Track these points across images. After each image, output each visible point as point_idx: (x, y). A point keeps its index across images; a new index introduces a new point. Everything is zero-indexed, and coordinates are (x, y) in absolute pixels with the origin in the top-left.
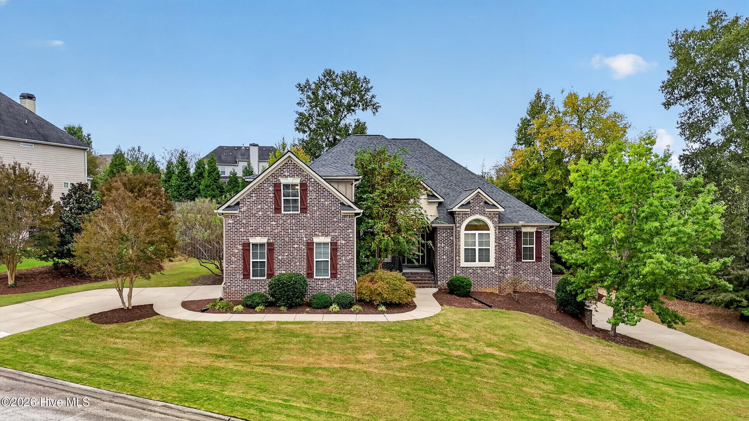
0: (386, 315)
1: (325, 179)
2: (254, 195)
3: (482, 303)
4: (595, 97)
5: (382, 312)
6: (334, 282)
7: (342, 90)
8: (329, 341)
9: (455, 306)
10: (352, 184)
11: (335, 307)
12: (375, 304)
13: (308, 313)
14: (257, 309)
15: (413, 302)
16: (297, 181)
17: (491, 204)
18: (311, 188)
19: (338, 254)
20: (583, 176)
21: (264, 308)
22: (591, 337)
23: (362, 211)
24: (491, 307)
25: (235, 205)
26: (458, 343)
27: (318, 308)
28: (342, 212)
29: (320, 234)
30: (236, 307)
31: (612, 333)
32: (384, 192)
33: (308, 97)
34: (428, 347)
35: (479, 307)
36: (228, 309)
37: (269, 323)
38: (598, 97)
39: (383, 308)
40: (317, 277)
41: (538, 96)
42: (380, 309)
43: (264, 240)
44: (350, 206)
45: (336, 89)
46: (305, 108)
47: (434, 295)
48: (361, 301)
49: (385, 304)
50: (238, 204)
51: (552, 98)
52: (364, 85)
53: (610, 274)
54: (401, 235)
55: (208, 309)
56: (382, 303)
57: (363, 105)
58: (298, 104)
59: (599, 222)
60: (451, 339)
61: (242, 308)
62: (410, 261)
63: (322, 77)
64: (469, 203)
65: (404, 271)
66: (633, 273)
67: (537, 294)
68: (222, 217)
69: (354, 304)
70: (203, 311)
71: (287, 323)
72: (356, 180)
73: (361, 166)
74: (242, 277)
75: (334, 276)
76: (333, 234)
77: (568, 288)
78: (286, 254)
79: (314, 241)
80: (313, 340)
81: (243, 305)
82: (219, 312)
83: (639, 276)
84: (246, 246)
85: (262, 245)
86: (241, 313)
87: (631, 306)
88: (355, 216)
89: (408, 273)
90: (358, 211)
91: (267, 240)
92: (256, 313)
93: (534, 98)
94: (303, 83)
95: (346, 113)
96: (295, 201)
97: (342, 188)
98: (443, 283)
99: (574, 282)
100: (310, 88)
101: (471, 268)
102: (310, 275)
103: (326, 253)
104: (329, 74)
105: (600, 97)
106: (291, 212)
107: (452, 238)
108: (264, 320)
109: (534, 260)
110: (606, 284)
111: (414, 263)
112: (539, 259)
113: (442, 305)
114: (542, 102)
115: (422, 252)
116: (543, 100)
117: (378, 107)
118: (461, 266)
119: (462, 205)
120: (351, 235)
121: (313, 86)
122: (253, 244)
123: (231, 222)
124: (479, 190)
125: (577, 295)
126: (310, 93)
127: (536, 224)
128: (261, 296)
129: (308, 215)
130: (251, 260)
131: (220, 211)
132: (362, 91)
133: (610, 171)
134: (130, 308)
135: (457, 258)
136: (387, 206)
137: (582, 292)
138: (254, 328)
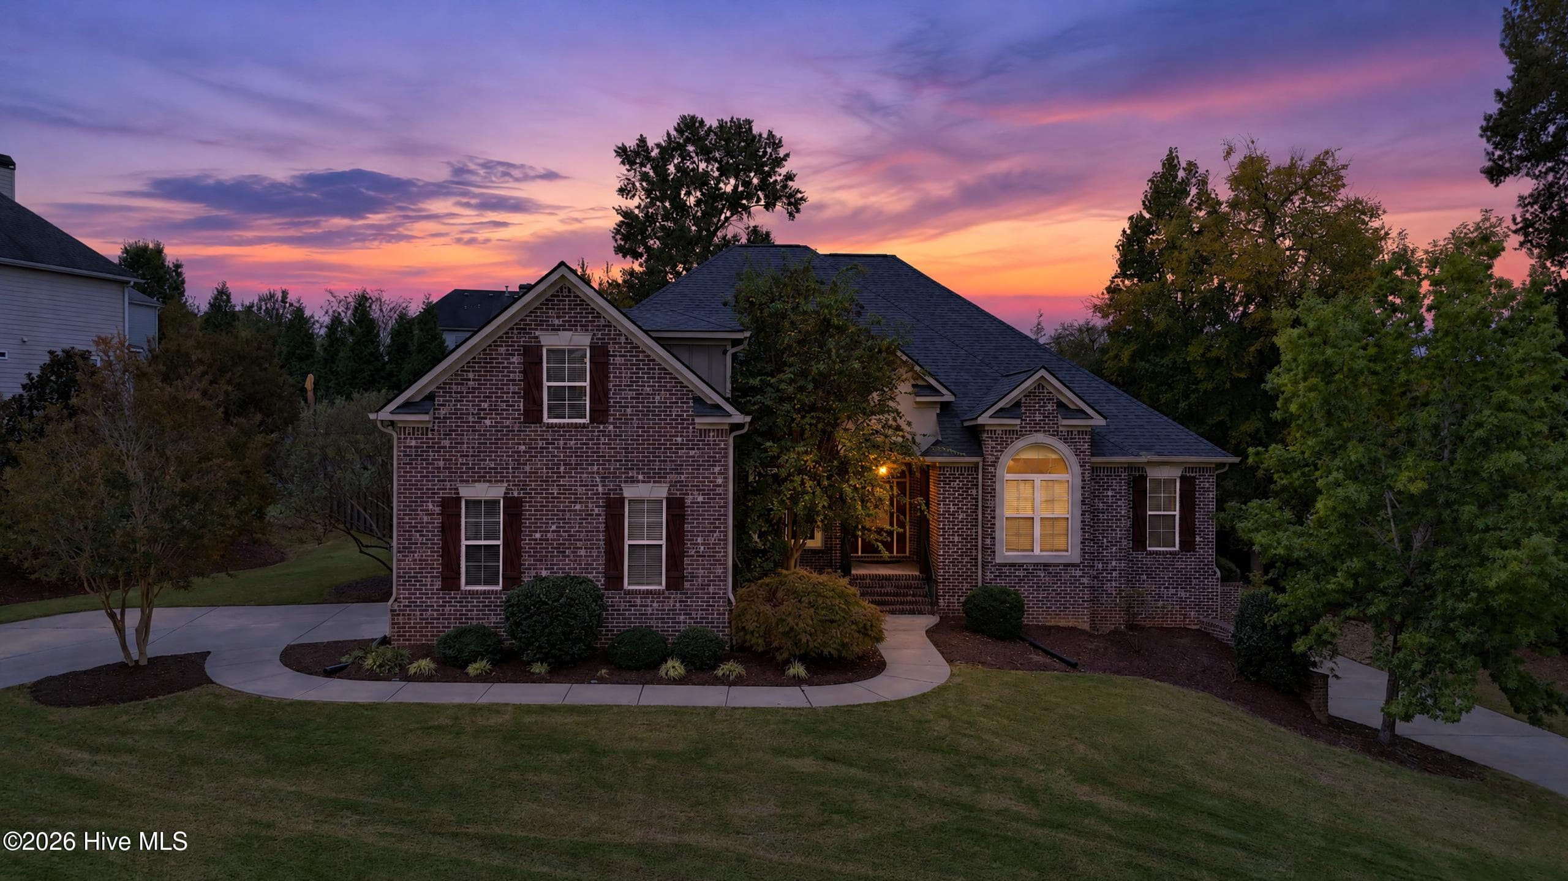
0: (806, 688)
1: (656, 340)
2: (471, 376)
3: (1053, 656)
4: (1305, 164)
5: (797, 681)
6: (674, 600)
7: (720, 162)
8: (650, 762)
9: (983, 664)
10: (725, 352)
11: (674, 667)
12: (779, 658)
13: (602, 681)
14: (472, 669)
15: (876, 652)
16: (583, 340)
17: (1072, 407)
18: (618, 360)
19: (687, 527)
20: (1311, 335)
21: (488, 667)
22: (1333, 748)
23: (748, 419)
24: (1074, 666)
25: (426, 398)
26: (999, 772)
27: (629, 668)
28: (697, 420)
29: (641, 477)
30: (415, 665)
31: (1384, 737)
32: (804, 374)
33: (645, 177)
34: (917, 784)
35: (1045, 668)
36: (395, 670)
37: (494, 709)
38: (1313, 167)
39: (798, 669)
40: (631, 588)
41: (1171, 163)
42: (792, 671)
43: (497, 492)
44: (718, 407)
45: (708, 161)
46: (636, 201)
47: (930, 633)
48: (742, 652)
49: (804, 659)
50: (431, 397)
51: (1202, 170)
52: (769, 150)
53: (1381, 585)
54: (848, 481)
55: (345, 667)
56: (795, 657)
57: (766, 197)
58: (622, 191)
59: (1355, 453)
60: (978, 758)
61: (432, 666)
62: (869, 548)
63: (673, 133)
64: (1017, 404)
65: (853, 572)
66: (1447, 585)
67: (1184, 631)
68: (389, 430)
69: (727, 658)
70: (330, 674)
71: (543, 709)
72: (736, 342)
73: (747, 305)
74: (438, 584)
75: (675, 582)
76: (673, 477)
77: (1270, 619)
78: (554, 528)
79: (625, 495)
80: (605, 761)
81: (434, 660)
82: (373, 676)
83: (1467, 593)
84: (450, 506)
85: (492, 504)
86: (429, 678)
87: (1443, 670)
88: (732, 430)
89: (863, 577)
90: (738, 418)
91: (503, 490)
92: (469, 679)
93: (1159, 169)
94: (631, 143)
95: (728, 214)
96: (578, 392)
97: (700, 361)
98: (952, 601)
99: (1286, 606)
100: (648, 158)
101: (1021, 565)
102: (614, 580)
103: (654, 527)
104: (689, 126)
105: (1319, 165)
106: (566, 421)
107: (974, 492)
108: (484, 700)
109: (1177, 548)
110: (1372, 610)
111: (879, 552)
112: (1188, 544)
113: (950, 661)
114: (1179, 179)
115: (901, 524)
116: (1181, 174)
117: (802, 199)
118: (998, 560)
119: (1001, 410)
120: (720, 481)
121: (655, 153)
122: (467, 501)
123: (413, 443)
124: (1043, 372)
125: (1291, 637)
126: (648, 169)
127: (1181, 459)
128: (483, 633)
129: (611, 427)
130: (464, 543)
131: (385, 415)
132: (765, 164)
133: (1379, 324)
134: (143, 662)
135: (988, 541)
136: (813, 408)
137: (1306, 631)
138: (450, 722)
